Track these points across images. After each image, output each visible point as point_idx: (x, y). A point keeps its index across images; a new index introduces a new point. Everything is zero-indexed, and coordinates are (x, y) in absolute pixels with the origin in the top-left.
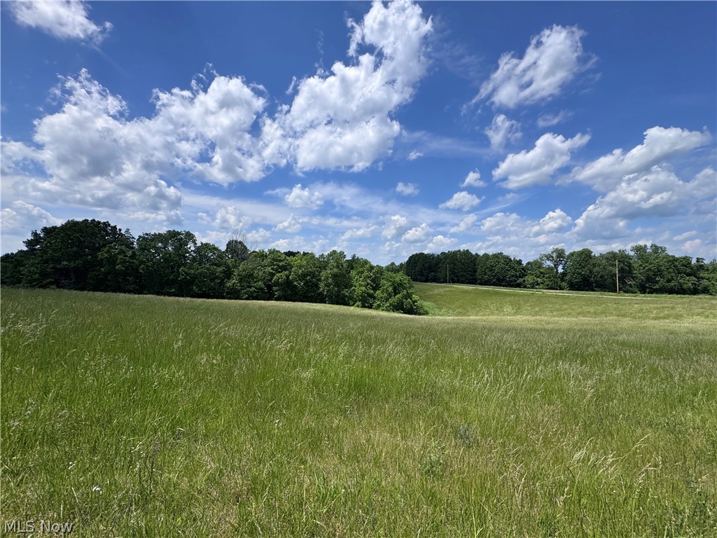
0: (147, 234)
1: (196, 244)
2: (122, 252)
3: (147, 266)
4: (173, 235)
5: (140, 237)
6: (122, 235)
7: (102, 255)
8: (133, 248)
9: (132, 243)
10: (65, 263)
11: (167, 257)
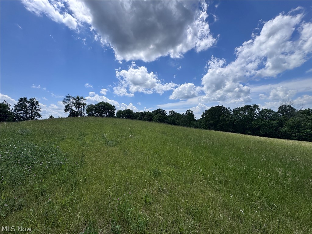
0: (236, 108)
1: (259, 110)
2: (228, 116)
3: (237, 122)
4: (247, 107)
5: (234, 110)
6: (227, 110)
7: (221, 118)
8: (231, 114)
9: (231, 113)
10: (211, 121)
11: (245, 117)
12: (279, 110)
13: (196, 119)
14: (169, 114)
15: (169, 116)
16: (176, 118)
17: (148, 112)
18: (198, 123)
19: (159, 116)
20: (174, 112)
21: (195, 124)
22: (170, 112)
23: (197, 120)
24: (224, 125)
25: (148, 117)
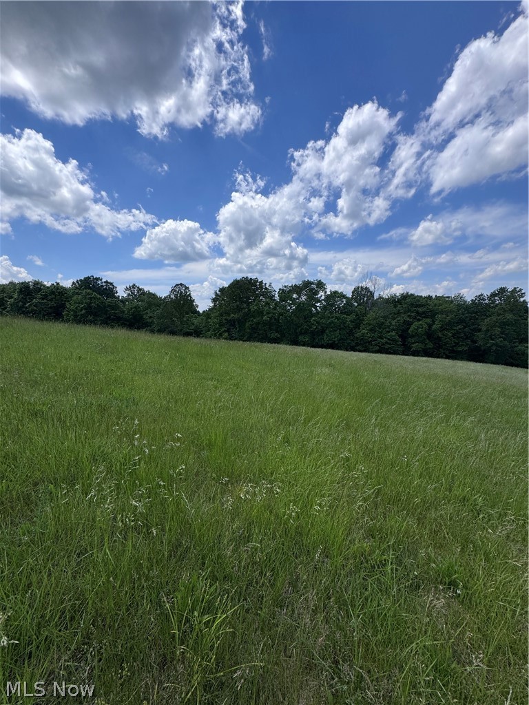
0: (285, 286)
1: (326, 292)
2: (267, 304)
3: (285, 317)
4: (307, 284)
5: (280, 289)
6: (266, 288)
7: (253, 308)
8: (274, 300)
9: (274, 296)
10: (232, 315)
11: (301, 307)
12: (353, 296)
13: (201, 309)
14: (125, 295)
15: (123, 301)
16: (145, 304)
17: (58, 284)
18: (202, 319)
19: (91, 298)
20: (140, 290)
21: (196, 322)
22: (127, 289)
23: (201, 312)
24: (259, 323)
25: (51, 300)
